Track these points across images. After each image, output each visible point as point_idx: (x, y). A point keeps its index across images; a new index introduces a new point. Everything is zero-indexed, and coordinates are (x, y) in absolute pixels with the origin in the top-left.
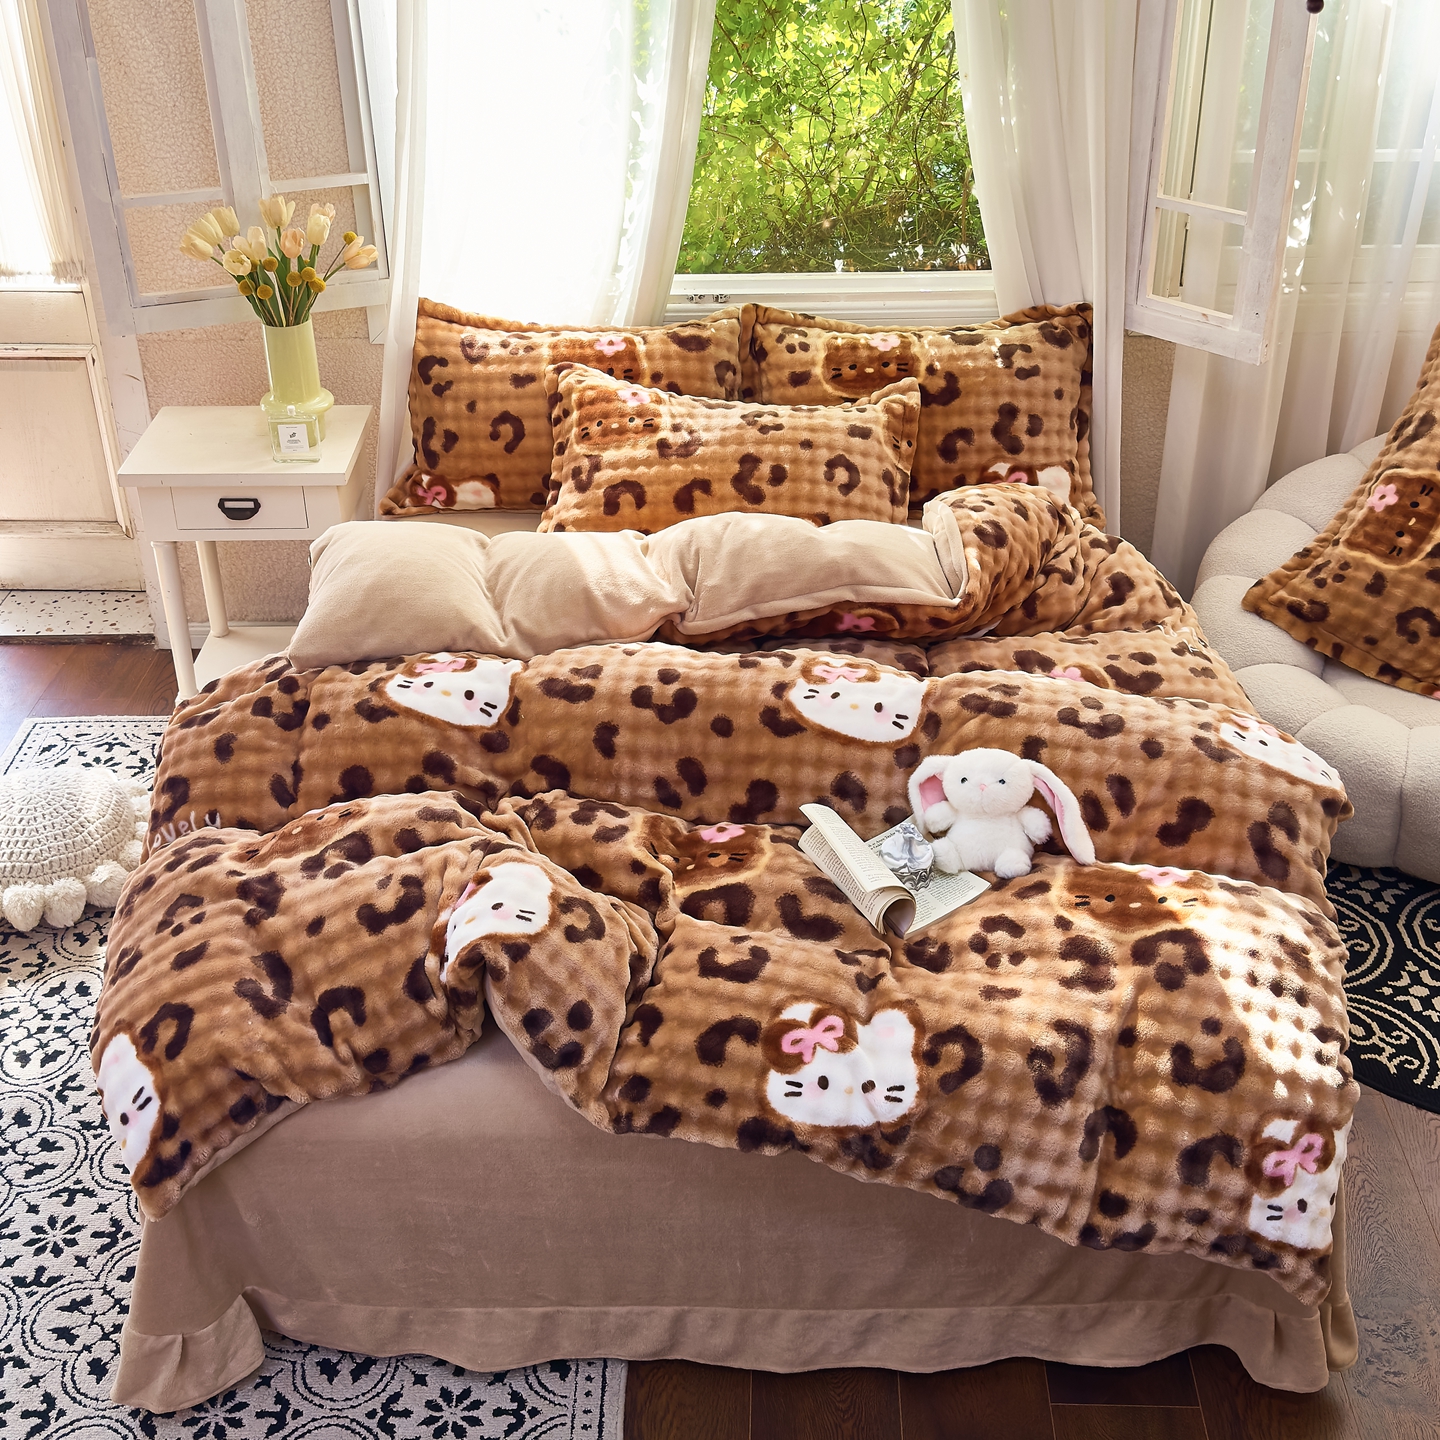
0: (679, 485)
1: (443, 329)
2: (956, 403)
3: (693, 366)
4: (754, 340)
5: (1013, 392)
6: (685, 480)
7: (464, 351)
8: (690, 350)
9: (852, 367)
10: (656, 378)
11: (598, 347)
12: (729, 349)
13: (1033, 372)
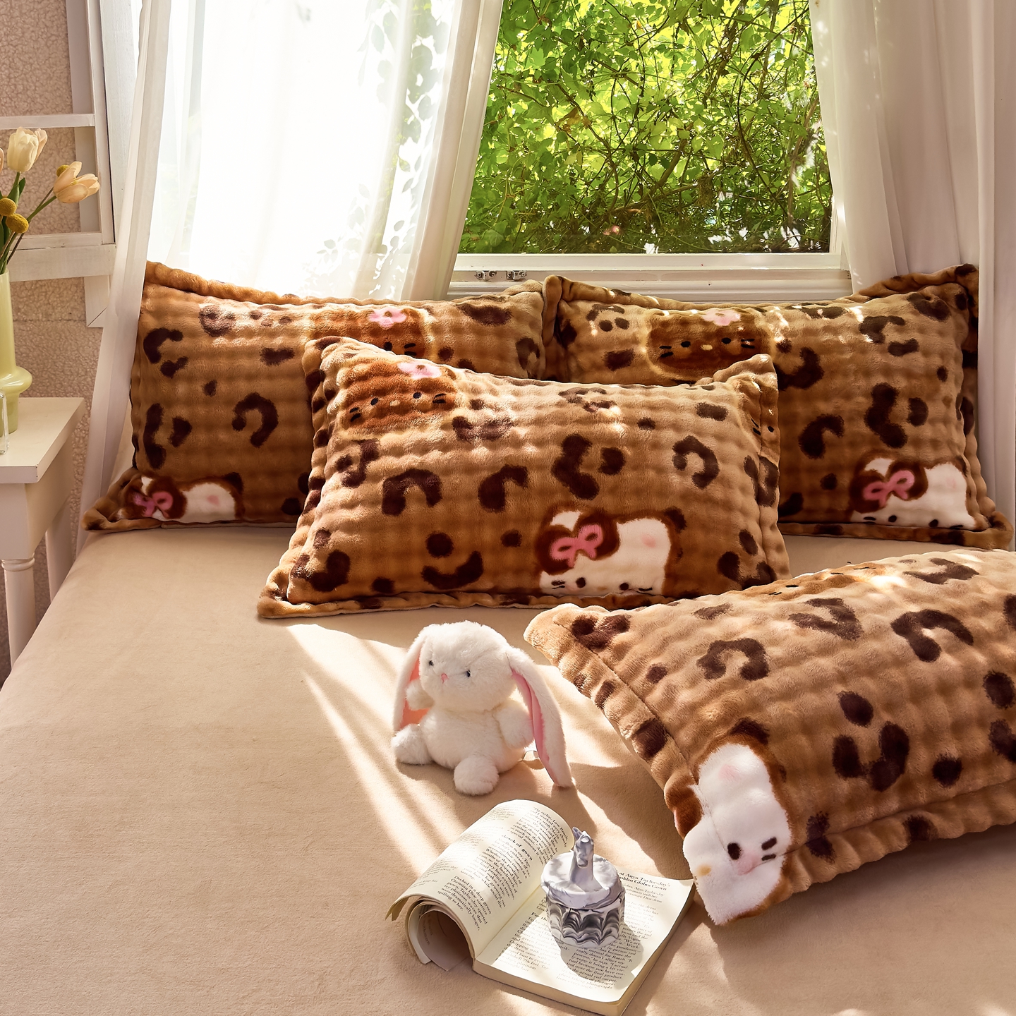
0: (485, 474)
1: (178, 298)
2: (819, 386)
3: (490, 341)
4: (559, 317)
5: (887, 371)
6: (493, 468)
7: (203, 322)
8: (486, 323)
9: (685, 344)
10: (444, 355)
11: (371, 319)
12: (532, 325)
13: (910, 347)
